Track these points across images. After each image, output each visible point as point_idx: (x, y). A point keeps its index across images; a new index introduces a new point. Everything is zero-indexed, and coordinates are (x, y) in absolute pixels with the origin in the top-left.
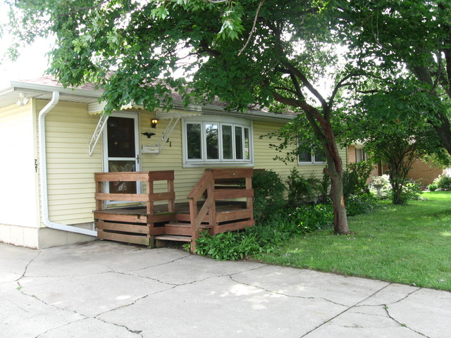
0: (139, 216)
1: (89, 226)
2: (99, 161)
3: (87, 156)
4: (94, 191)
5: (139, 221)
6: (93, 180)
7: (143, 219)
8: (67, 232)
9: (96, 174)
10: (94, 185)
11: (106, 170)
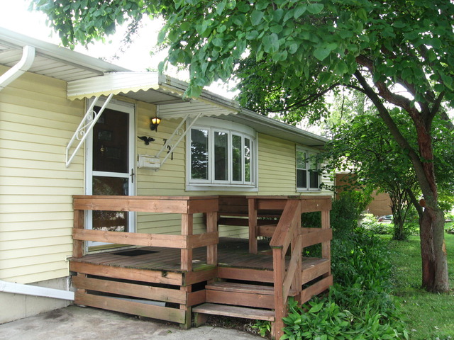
0: (165, 273)
1: (61, 282)
2: (79, 175)
3: (62, 166)
4: (71, 224)
5: (165, 281)
6: (70, 208)
7: (174, 279)
8: (26, 296)
9: (75, 198)
10: (70, 216)
11: (89, 192)
